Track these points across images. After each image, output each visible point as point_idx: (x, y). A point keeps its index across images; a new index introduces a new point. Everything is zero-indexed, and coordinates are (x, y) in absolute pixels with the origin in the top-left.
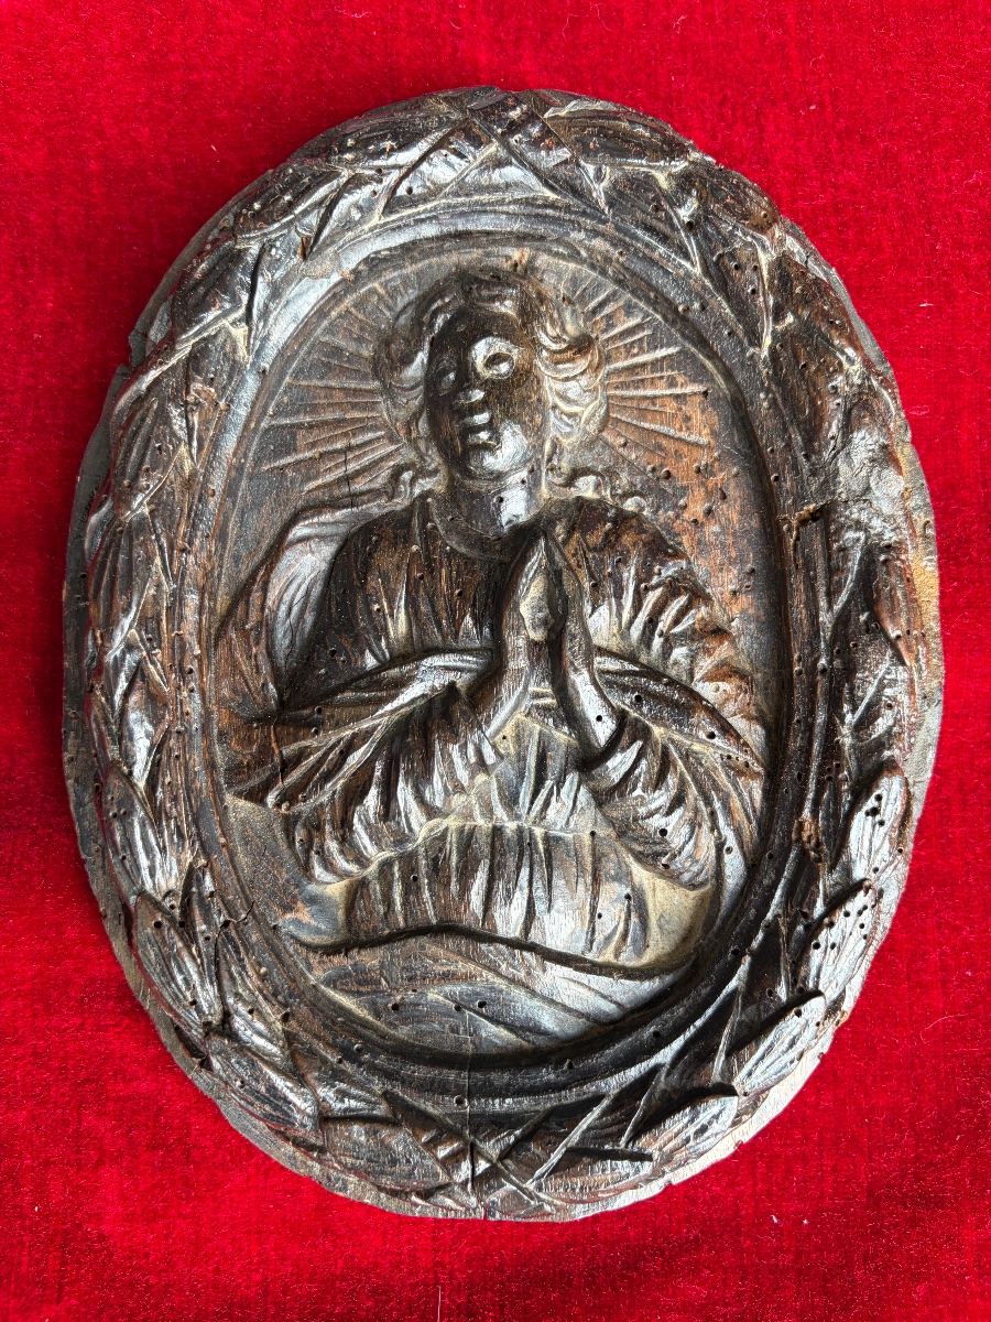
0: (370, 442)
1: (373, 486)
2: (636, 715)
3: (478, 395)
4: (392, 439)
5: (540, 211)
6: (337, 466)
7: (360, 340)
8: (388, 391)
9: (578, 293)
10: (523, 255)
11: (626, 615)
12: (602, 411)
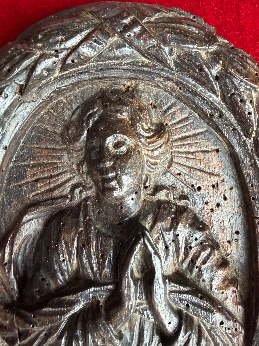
0: (61, 174)
1: (62, 194)
2: (186, 312)
3: (109, 164)
4: (71, 173)
5: (140, 68)
6: (45, 185)
7: (54, 126)
8: (68, 151)
9: (158, 102)
10: (132, 83)
11: (181, 258)
12: (169, 159)
